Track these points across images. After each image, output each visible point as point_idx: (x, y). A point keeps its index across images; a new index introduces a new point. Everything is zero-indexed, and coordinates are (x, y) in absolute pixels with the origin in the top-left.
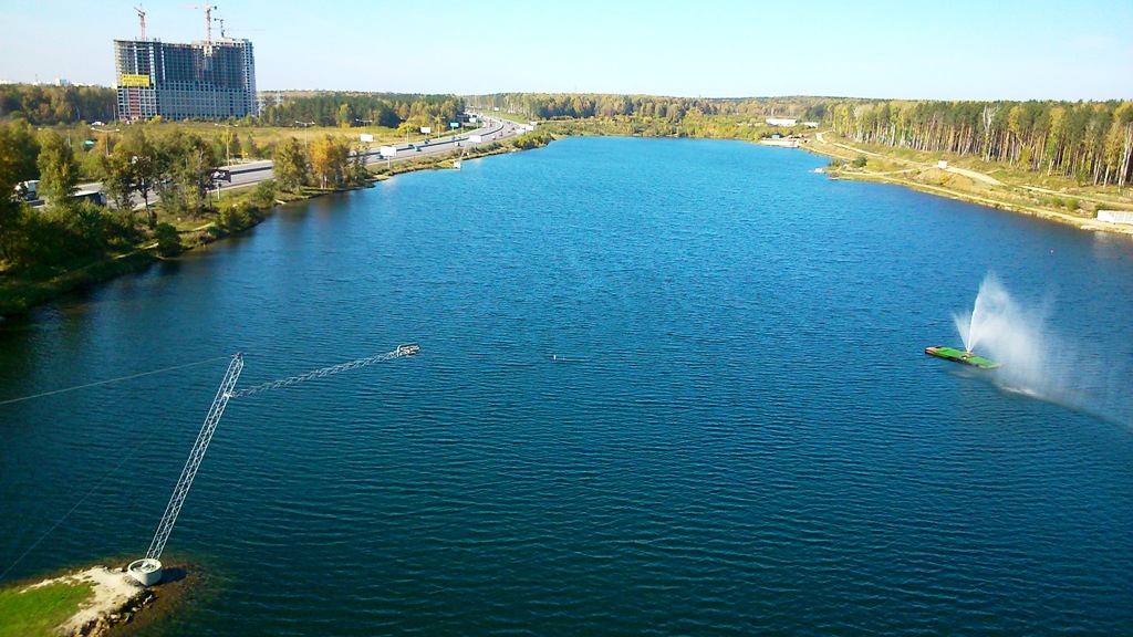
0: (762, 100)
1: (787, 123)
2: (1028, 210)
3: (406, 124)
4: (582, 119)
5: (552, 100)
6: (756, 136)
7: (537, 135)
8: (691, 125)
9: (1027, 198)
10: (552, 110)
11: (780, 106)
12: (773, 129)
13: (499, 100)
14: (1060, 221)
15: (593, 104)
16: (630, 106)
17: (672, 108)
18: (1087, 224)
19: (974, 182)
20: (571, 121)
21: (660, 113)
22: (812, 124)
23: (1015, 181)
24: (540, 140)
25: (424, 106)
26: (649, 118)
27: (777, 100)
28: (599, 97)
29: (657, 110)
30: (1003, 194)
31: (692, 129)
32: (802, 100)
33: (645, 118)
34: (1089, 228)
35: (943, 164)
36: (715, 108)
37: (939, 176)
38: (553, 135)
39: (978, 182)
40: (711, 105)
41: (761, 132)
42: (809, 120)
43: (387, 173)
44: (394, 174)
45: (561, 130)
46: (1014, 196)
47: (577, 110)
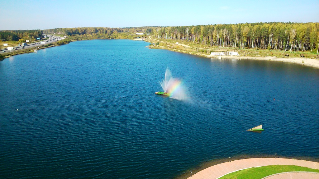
0: (136, 28)
1: (141, 34)
2: (195, 54)
3: (21, 40)
4: (82, 35)
5: (72, 30)
6: (133, 38)
7: (65, 40)
8: (115, 35)
9: (196, 50)
10: (72, 33)
11: (140, 29)
12: (137, 36)
13: (55, 31)
14: (202, 56)
15: (85, 31)
16: (96, 31)
17: (109, 31)
18: (208, 56)
19: (184, 47)
20: (78, 36)
21: (105, 32)
22: (148, 34)
23: (194, 46)
24: (66, 42)
25: (28, 33)
26: (102, 34)
27: (139, 28)
28: (87, 28)
29: (104, 32)
30: (191, 50)
31: (115, 36)
32: (146, 27)
33: (101, 34)
34: (208, 57)
35: (177, 43)
36: (122, 31)
37: (177, 46)
38: (71, 40)
39: (185, 47)
40: (121, 30)
41: (134, 37)
42: (147, 33)
43: (10, 55)
44: (12, 55)
45: (74, 38)
46: (193, 50)
47: (80, 32)
